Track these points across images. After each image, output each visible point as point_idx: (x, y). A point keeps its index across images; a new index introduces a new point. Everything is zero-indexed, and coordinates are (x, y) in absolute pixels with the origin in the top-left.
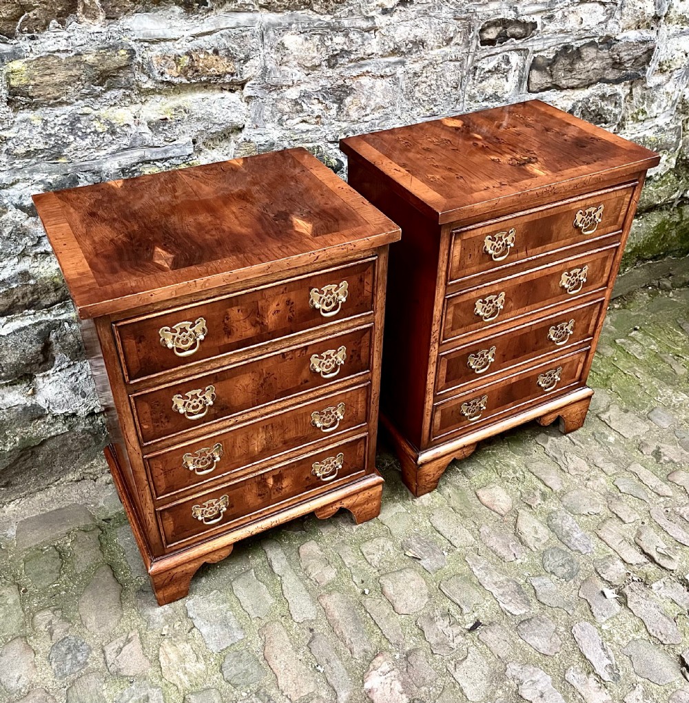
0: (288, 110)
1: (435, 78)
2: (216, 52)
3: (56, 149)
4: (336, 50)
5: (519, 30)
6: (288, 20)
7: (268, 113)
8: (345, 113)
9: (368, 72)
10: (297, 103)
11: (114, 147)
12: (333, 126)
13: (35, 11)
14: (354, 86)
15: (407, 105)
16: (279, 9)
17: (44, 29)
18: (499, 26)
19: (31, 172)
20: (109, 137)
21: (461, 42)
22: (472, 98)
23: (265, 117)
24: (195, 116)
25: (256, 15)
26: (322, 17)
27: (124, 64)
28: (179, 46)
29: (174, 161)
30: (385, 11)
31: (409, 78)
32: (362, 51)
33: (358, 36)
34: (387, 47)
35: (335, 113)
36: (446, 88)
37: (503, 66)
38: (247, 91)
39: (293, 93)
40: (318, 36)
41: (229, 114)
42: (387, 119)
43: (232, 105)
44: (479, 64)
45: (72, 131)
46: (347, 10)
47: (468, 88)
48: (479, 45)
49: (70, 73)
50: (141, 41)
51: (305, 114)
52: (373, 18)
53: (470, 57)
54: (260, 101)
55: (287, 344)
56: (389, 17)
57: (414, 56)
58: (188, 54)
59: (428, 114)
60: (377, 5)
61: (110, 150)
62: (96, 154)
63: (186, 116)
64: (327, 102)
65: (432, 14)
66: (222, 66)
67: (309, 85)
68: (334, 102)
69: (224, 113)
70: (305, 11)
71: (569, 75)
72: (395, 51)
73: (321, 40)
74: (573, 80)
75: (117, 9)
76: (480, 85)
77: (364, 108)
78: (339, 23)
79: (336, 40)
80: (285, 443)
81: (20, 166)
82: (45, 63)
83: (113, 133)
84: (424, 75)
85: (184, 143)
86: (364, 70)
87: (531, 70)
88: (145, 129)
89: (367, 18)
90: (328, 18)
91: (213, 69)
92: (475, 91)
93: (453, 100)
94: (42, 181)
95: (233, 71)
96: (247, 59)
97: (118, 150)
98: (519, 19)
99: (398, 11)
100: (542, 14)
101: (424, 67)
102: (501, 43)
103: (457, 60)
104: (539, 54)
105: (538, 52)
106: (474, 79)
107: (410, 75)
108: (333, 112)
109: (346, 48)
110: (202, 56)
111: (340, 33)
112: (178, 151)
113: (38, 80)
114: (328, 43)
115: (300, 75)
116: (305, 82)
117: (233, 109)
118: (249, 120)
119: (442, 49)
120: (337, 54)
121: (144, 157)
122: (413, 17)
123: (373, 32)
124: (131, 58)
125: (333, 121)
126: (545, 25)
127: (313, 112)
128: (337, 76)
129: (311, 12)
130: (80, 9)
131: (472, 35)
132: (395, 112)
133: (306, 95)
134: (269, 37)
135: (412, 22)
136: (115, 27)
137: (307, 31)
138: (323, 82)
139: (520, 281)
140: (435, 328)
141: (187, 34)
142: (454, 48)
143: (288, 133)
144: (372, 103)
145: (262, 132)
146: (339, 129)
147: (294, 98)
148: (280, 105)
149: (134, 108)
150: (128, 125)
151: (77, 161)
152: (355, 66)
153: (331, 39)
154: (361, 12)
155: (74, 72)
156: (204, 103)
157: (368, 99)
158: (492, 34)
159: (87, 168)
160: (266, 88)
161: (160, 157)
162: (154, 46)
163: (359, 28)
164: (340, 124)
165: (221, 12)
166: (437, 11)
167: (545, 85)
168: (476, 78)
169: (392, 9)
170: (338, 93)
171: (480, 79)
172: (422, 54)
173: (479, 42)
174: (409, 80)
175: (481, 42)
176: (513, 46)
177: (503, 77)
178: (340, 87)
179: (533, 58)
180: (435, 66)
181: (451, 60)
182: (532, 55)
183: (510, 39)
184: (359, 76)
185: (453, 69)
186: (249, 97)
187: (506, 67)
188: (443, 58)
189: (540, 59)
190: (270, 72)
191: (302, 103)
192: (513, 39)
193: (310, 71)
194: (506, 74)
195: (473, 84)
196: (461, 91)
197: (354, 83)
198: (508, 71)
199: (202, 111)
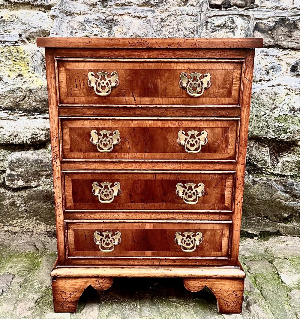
0: (77, 28)
1: (176, 23)
7: (65, 27)
8: (113, 35)
9: (128, 13)
10: (82, 25)
21: (195, 4)
23: (63, 30)
24: (21, 21)
31: (158, 21)
35: (108, 35)
36: (185, 32)
37: (229, 24)
38: (52, 12)
39: (81, 18)
41: (40, 23)
43: (43, 18)
44: (210, 20)
47: (203, 35)
48: (209, 7)
51: (88, 32)
53: (202, 14)
54: (60, 19)
57: (161, 8)
63: (16, 19)
64: (102, 27)
67: (91, 16)
68: (107, 28)
69: (37, 21)
71: (289, 39)
72: (147, 3)
74: (293, 43)
76: (211, 34)
77: (126, 35)
84: (169, 21)
85: (14, 35)
86: (126, 11)
87: (254, 31)
92: (208, 37)
101: (168, 16)
102: (227, 8)
103: (192, 15)
104: (260, 21)
105: (259, 19)
107: (158, 20)
108: (106, 34)
112: (9, 39)
115: (86, 8)
116: (88, 13)
117: (42, 20)
118: (52, 29)
119: (181, 7)
126: (262, 2)
127: (92, 31)
128: (109, 13)
133: (88, 21)
138: (99, 15)
142: (190, 8)
147: (80, 21)
148: (72, 24)
152: (120, 8)
156: (28, 15)
157: (128, 29)
158: (218, 1)
160: (64, 13)
168: (208, 28)
170: (110, 24)
171: (211, 30)
172: (166, 7)
173: (208, 6)
174: (158, 23)
175: (210, 5)
176: (236, 12)
177: (230, 32)
178: (111, 20)
179: (255, 23)
180: (176, 16)
181: (187, 14)
182: (253, 20)
183: (233, 6)
184: (122, 15)
185: (190, 20)
186: (53, 16)
187: (232, 25)
188: (181, 12)
189: (261, 25)
190: (65, 3)
191: (86, 25)
192: (235, 7)
193: (92, 8)
194: (233, 29)
195: (206, 32)
196: (197, 36)
197: (119, 19)
198: (234, 28)
199: (25, 19)
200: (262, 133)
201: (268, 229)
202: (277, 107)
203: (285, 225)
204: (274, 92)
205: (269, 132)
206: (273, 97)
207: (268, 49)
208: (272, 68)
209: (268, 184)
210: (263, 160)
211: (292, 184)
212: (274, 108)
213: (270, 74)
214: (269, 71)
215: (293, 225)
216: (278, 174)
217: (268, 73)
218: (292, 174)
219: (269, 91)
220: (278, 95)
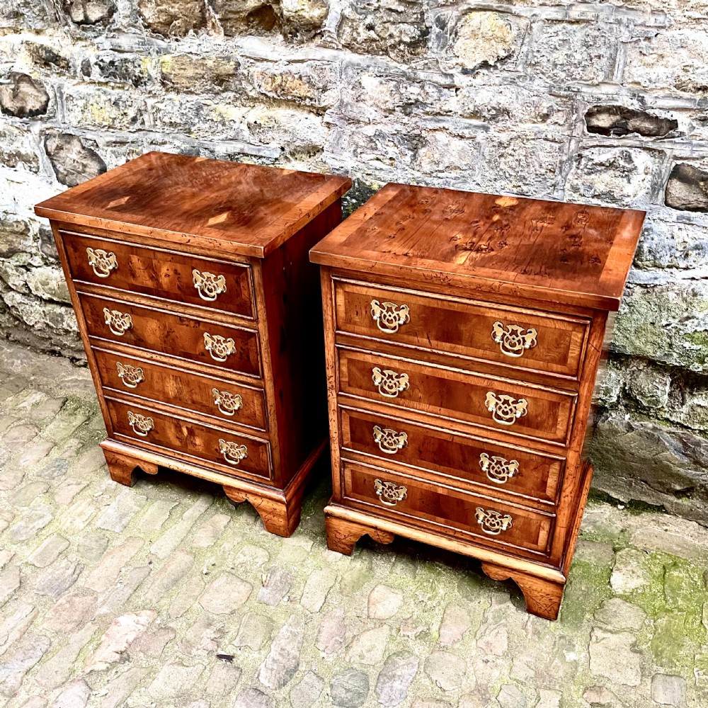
0: (363, 144)
1: (524, 153)
2: (300, 78)
3: (187, 127)
4: (410, 99)
5: (647, 125)
6: (368, 62)
7: (346, 142)
8: (418, 162)
9: (444, 128)
10: (371, 141)
11: (224, 136)
12: (406, 172)
13: (180, 21)
14: (428, 138)
15: (491, 174)
16: (360, 51)
17: (185, 35)
18: (615, 114)
19: (173, 138)
20: (220, 127)
21: (562, 123)
22: (575, 189)
23: (343, 146)
24: (283, 127)
25: (340, 52)
26: (398, 65)
27: (231, 72)
28: (277, 67)
29: (264, 160)
30: (465, 72)
31: (494, 146)
32: (438, 106)
33: (435, 90)
34: (466, 108)
35: (410, 160)
36: (538, 169)
37: (622, 163)
38: (327, 118)
39: (370, 130)
40: (395, 83)
41: (309, 134)
42: (465, 182)
43: (313, 126)
44: (585, 153)
45: (197, 115)
46: (422, 63)
47: (570, 177)
48: (586, 130)
49: (197, 71)
50: (247, 57)
51: (379, 153)
52: (452, 76)
53: (573, 142)
54: (340, 129)
55: (182, 310)
56: (471, 78)
57: (500, 124)
58: (281, 74)
59: (515, 190)
60: (457, 64)
61: (221, 137)
62: (212, 137)
63: (276, 125)
64: (402, 148)
65: (521, 84)
66: (303, 90)
67: (386, 127)
68: (409, 149)
69: (305, 131)
70: (383, 57)
72: (475, 114)
73: (397, 88)
75: (234, 29)
76: (586, 177)
77: (437, 164)
78: (415, 74)
79: (411, 89)
80: (194, 402)
81: (168, 132)
82: (181, 60)
83: (224, 125)
84: (511, 147)
85: (274, 148)
86: (441, 125)
87: (670, 178)
88: (244, 127)
89: (446, 75)
90: (404, 67)
91: (296, 91)
92: (579, 182)
93: (549, 184)
94: (178, 147)
95: (312, 96)
96: (325, 89)
97: (227, 139)
98: (647, 111)
99: (481, 74)
100: (690, 114)
101: (511, 139)
102: (620, 135)
103: (554, 141)
104: (686, 162)
105: (681, 158)
106: (578, 168)
107: (495, 144)
108: (408, 159)
109: (421, 99)
110: (290, 78)
111: (416, 84)
112: (267, 153)
113: (177, 71)
114: (403, 91)
115: (378, 116)
116: (381, 122)
117: (312, 130)
118: (327, 143)
119: (536, 125)
120: (412, 104)
121: (243, 149)
122: (497, 83)
123: (454, 90)
124: (236, 69)
125: (407, 168)
126: (694, 128)
127: (386, 153)
128: (413, 125)
129: (389, 59)
130: (210, 24)
131: (575, 117)
132: (475, 178)
133: (380, 135)
134: (346, 74)
135: (496, 88)
136: (231, 43)
137: (384, 76)
138: (398, 127)
139: (427, 372)
140: (329, 372)
141: (284, 59)
142: (552, 127)
143: (361, 166)
144: (446, 162)
145: (338, 158)
146: (411, 177)
147: (369, 135)
148: (356, 138)
149: (244, 110)
150: (235, 122)
151: (201, 139)
152: (432, 119)
153: (406, 88)
154: (439, 68)
155: (200, 71)
156: (293, 119)
157: (442, 155)
158: (604, 121)
159: (206, 146)
160: (345, 120)
161: (254, 153)
162: (258, 64)
163: (437, 83)
164: (413, 172)
165: (312, 45)
166: (528, 81)
167: (695, 204)
168: (581, 167)
169: (473, 70)
170: (415, 142)
171: (586, 170)
172: (509, 124)
173: (585, 127)
174: (493, 149)
175: (588, 127)
176: (638, 143)
177: (622, 177)
178: (416, 136)
179: (674, 165)
180: (525, 141)
181: (546, 139)
182: (671, 160)
183: (632, 132)
184: (435, 130)
185: (549, 150)
186: (328, 123)
187: (627, 165)
188: (535, 135)
189: (686, 169)
190: (347, 105)
191: (377, 142)
192: (636, 134)
193: (387, 114)
194: (627, 173)
195: (577, 173)
196: (560, 177)
197: (429, 136)
198: (630, 171)
199: (289, 125)
200: (658, 353)
201: (644, 499)
202: (693, 317)
203: (676, 500)
204: (693, 290)
205: (672, 355)
206: (688, 299)
207: (693, 214)
208: (697, 248)
209: (654, 435)
210: (653, 396)
211: (698, 444)
212: (688, 318)
213: (691, 259)
214: (690, 252)
215: (690, 504)
216: (678, 423)
217: (687, 255)
218: (702, 429)
219: (683, 287)
220: (699, 297)
